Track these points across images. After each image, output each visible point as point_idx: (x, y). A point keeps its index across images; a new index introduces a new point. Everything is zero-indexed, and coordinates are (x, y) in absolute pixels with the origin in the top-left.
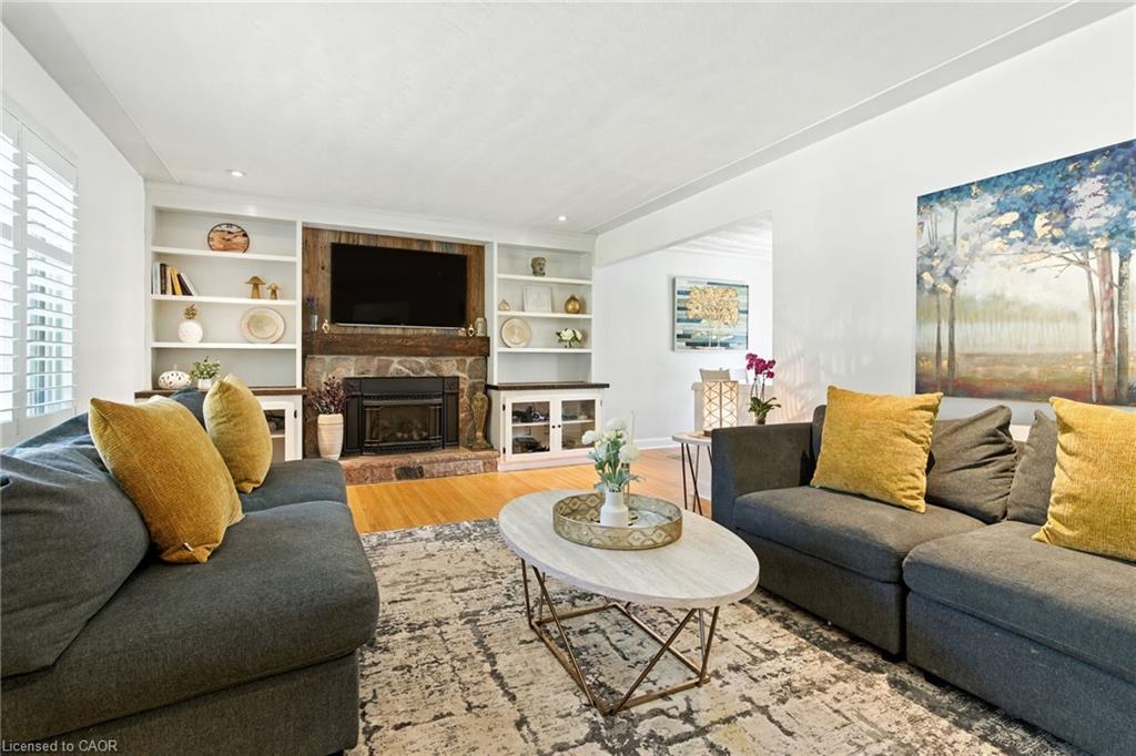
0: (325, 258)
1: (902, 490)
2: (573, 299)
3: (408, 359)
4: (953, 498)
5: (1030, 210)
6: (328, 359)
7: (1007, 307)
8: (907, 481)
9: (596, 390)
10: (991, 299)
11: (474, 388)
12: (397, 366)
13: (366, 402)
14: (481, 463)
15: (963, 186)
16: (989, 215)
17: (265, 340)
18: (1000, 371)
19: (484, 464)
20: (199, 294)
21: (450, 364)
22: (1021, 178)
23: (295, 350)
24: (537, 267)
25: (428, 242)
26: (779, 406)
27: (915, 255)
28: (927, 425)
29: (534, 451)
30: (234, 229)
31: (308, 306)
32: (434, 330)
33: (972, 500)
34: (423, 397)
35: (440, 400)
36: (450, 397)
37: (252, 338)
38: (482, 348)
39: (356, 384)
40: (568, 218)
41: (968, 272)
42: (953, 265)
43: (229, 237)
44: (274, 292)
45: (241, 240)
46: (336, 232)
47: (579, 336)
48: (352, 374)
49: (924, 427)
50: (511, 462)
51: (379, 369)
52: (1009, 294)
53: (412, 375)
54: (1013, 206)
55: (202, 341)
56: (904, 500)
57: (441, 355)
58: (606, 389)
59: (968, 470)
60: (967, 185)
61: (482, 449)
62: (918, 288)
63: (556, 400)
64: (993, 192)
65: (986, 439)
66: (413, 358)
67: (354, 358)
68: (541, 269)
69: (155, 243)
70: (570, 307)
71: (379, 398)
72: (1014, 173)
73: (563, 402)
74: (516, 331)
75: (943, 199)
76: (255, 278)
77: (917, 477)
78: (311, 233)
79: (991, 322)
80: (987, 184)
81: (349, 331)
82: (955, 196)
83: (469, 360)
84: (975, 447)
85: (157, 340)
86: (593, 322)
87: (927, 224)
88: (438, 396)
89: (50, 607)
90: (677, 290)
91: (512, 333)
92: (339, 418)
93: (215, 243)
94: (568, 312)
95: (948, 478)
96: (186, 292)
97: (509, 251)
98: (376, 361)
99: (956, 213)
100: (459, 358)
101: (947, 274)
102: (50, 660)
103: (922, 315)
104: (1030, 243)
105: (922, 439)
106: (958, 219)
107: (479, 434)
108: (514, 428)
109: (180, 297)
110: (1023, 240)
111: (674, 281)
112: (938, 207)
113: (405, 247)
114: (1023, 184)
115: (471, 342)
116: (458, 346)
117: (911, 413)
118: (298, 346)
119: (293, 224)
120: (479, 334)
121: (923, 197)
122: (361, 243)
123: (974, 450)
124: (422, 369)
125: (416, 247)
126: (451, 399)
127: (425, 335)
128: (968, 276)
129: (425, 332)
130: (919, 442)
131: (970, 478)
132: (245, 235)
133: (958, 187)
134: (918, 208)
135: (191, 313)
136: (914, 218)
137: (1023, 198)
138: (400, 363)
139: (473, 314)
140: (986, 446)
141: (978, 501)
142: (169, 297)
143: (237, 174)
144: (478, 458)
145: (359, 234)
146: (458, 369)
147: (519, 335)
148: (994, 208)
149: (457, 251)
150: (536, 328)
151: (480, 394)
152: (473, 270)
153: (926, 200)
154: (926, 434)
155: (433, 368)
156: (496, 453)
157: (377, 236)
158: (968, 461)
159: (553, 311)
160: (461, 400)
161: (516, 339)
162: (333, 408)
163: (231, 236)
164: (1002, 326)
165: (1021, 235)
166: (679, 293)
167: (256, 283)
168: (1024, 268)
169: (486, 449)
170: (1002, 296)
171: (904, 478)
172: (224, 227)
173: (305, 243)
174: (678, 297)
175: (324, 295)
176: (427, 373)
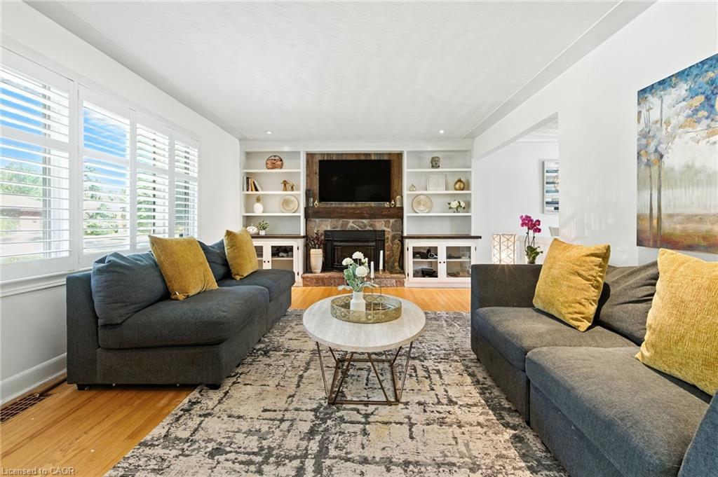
0: (316, 168)
1: (570, 313)
2: (460, 181)
3: (357, 220)
4: (617, 324)
5: (712, 92)
6: (317, 220)
7: (696, 174)
8: (576, 308)
9: (472, 240)
10: (685, 169)
11: (394, 237)
12: (352, 224)
13: (335, 244)
14: (394, 281)
15: (666, 78)
16: (684, 100)
17: (289, 211)
18: (692, 227)
19: (396, 282)
20: (263, 190)
21: (380, 224)
22: (706, 66)
23: (300, 216)
24: (435, 163)
25: (369, 154)
26: (542, 252)
27: (636, 137)
28: (597, 268)
29: (429, 277)
30: (277, 158)
31: (308, 194)
32: (373, 204)
33: (630, 328)
34: (363, 242)
35: (374, 244)
36: (380, 242)
37: (284, 210)
38: (398, 214)
39: (329, 233)
40: (445, 131)
41: (670, 148)
42: (660, 143)
43: (274, 162)
44: (292, 187)
45: (279, 163)
46: (322, 154)
47: (463, 204)
48: (329, 229)
49: (593, 269)
50: (411, 281)
51: (342, 225)
52: (698, 164)
53: (360, 229)
54: (700, 90)
55: (263, 212)
56: (571, 321)
57: (375, 218)
58: (480, 240)
59: (630, 305)
60: (669, 77)
61: (397, 273)
62: (638, 163)
63: (442, 246)
64: (686, 81)
65: (649, 281)
66: (360, 220)
67: (330, 220)
68: (436, 164)
69: (245, 168)
70: (457, 186)
71: (341, 241)
72: (701, 62)
73: (447, 247)
74: (422, 203)
75: (653, 91)
76: (285, 181)
77: (584, 306)
78: (310, 156)
79: (685, 188)
80: (683, 75)
81: (328, 206)
82: (661, 87)
83: (392, 221)
84: (639, 287)
85: (247, 212)
86: (473, 195)
87: (644, 113)
88: (372, 241)
89: (120, 304)
90: (545, 169)
91: (419, 203)
92: (320, 251)
93: (269, 166)
94: (456, 190)
95: (616, 309)
96: (257, 190)
97: (418, 155)
98: (341, 222)
99: (662, 100)
100: (385, 220)
101: (656, 151)
102: (119, 322)
103: (641, 184)
104: (712, 120)
105: (591, 278)
106: (663, 105)
107: (396, 264)
108: (414, 262)
109: (255, 192)
110: (707, 118)
111: (543, 163)
112: (650, 98)
113: (357, 159)
114: (707, 71)
115: (392, 211)
116: (384, 213)
117: (584, 259)
118: (302, 214)
119: (299, 152)
120: (398, 205)
121: (641, 90)
122: (334, 159)
123: (638, 290)
124: (365, 226)
125: (363, 158)
126: (381, 243)
127: (368, 207)
128: (669, 150)
129: (367, 205)
130: (588, 280)
131: (631, 311)
132: (281, 160)
133: (664, 80)
134: (638, 100)
135: (258, 200)
136: (635, 109)
137: (708, 83)
138: (353, 222)
139: (395, 194)
140: (648, 287)
141: (635, 329)
142: (250, 192)
143: (269, 133)
144: (393, 278)
145: (333, 154)
146: (385, 226)
147: (424, 205)
148: (687, 93)
149: (386, 158)
150: (435, 201)
151: (397, 241)
152: (395, 168)
153: (643, 93)
154: (595, 274)
155: (371, 226)
156: (403, 276)
157: (342, 154)
158: (632, 297)
159: (447, 189)
160: (386, 244)
161: (422, 208)
162: (317, 246)
163: (275, 162)
164: (693, 191)
165: (706, 114)
166: (547, 172)
167: (285, 183)
168: (709, 142)
169: (400, 273)
170: (693, 165)
171: (573, 305)
172: (273, 158)
173: (308, 161)
174: (546, 174)
175: (316, 188)
176: (368, 228)
